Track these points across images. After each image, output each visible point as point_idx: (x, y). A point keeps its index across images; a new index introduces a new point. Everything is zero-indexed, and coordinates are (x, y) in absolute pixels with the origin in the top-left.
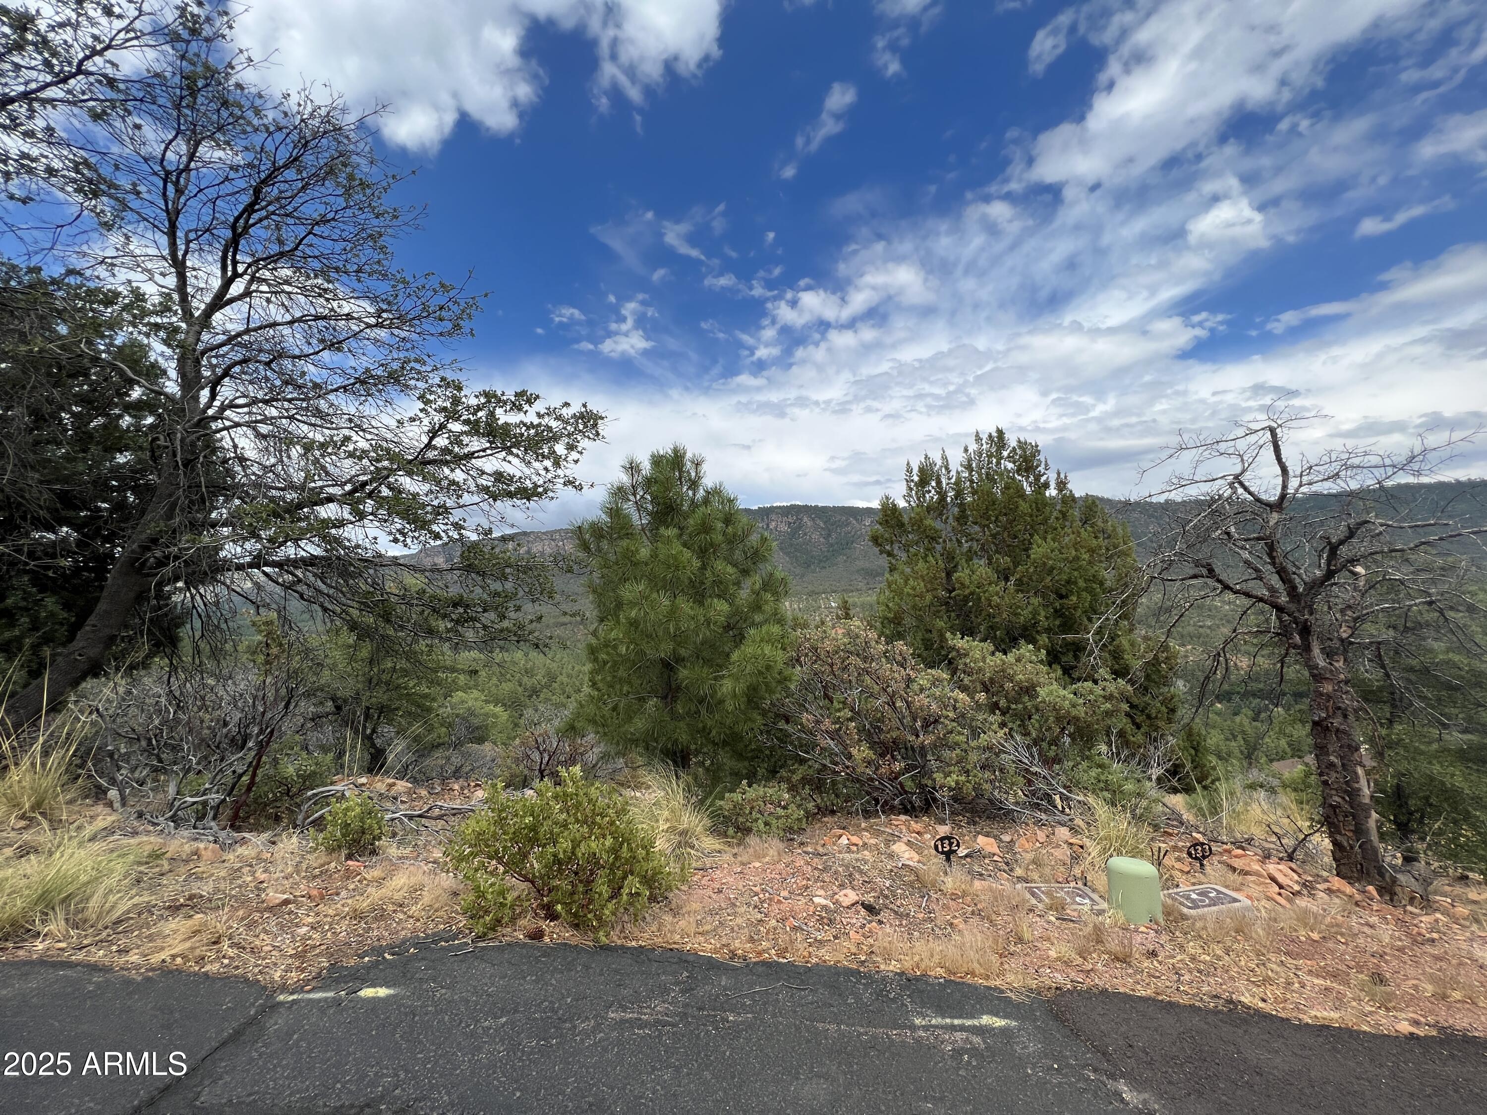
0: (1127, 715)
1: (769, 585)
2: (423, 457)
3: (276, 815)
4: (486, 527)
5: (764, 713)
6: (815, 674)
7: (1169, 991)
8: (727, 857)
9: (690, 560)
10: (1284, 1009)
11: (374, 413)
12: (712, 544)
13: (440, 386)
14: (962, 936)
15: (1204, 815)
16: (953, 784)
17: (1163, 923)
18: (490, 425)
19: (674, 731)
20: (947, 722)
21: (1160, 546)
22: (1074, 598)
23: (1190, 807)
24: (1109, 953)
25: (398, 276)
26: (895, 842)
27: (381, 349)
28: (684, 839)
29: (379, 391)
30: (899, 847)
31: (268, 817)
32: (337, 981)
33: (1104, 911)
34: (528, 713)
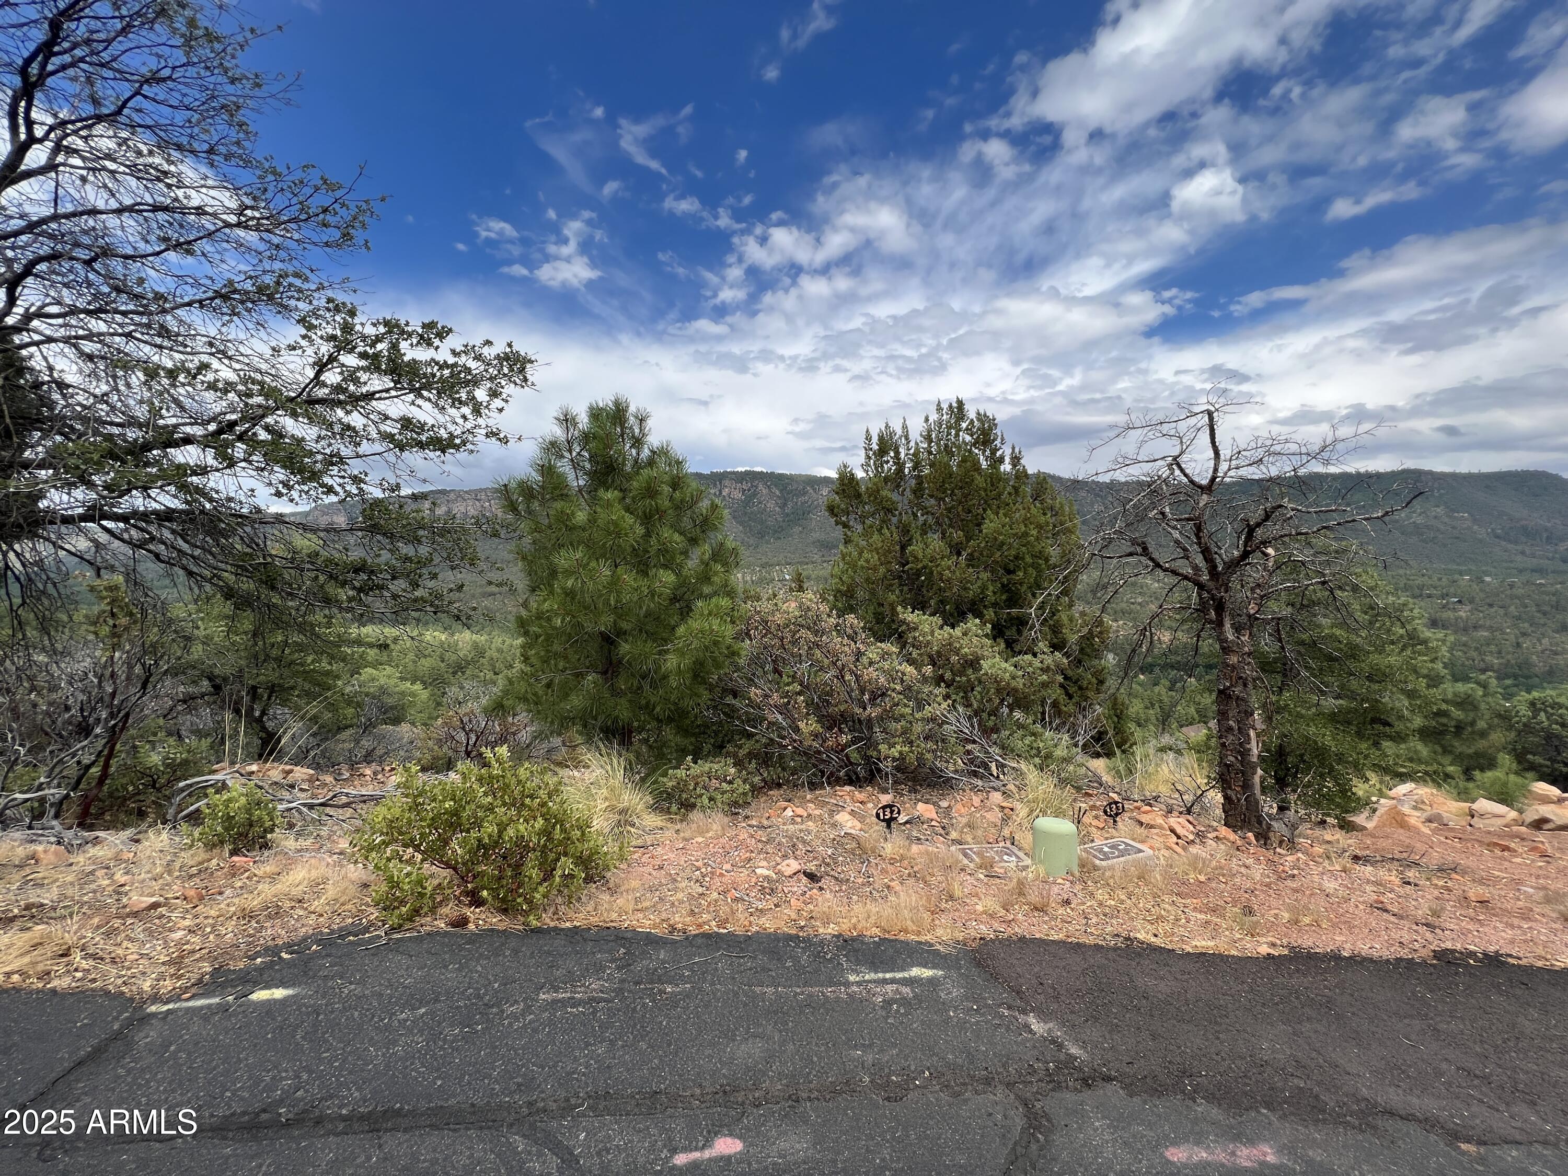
0: (1062, 686)
1: (720, 555)
2: (309, 394)
3: (140, 809)
4: (393, 481)
5: (711, 689)
6: (765, 648)
7: (1077, 933)
8: (669, 833)
9: (633, 527)
10: (1171, 941)
11: (242, 336)
12: (657, 510)
13: (329, 310)
14: (898, 897)
15: (1121, 777)
16: (897, 755)
17: (1077, 874)
18: (393, 361)
19: (615, 708)
20: (894, 695)
21: (1102, 524)
22: (1021, 574)
23: (1110, 769)
24: (1029, 904)
25: (267, 165)
26: (839, 812)
27: (247, 256)
28: (624, 819)
29: (249, 311)
30: (843, 817)
31: (129, 813)
32: (223, 986)
33: (1028, 867)
34: (453, 691)
